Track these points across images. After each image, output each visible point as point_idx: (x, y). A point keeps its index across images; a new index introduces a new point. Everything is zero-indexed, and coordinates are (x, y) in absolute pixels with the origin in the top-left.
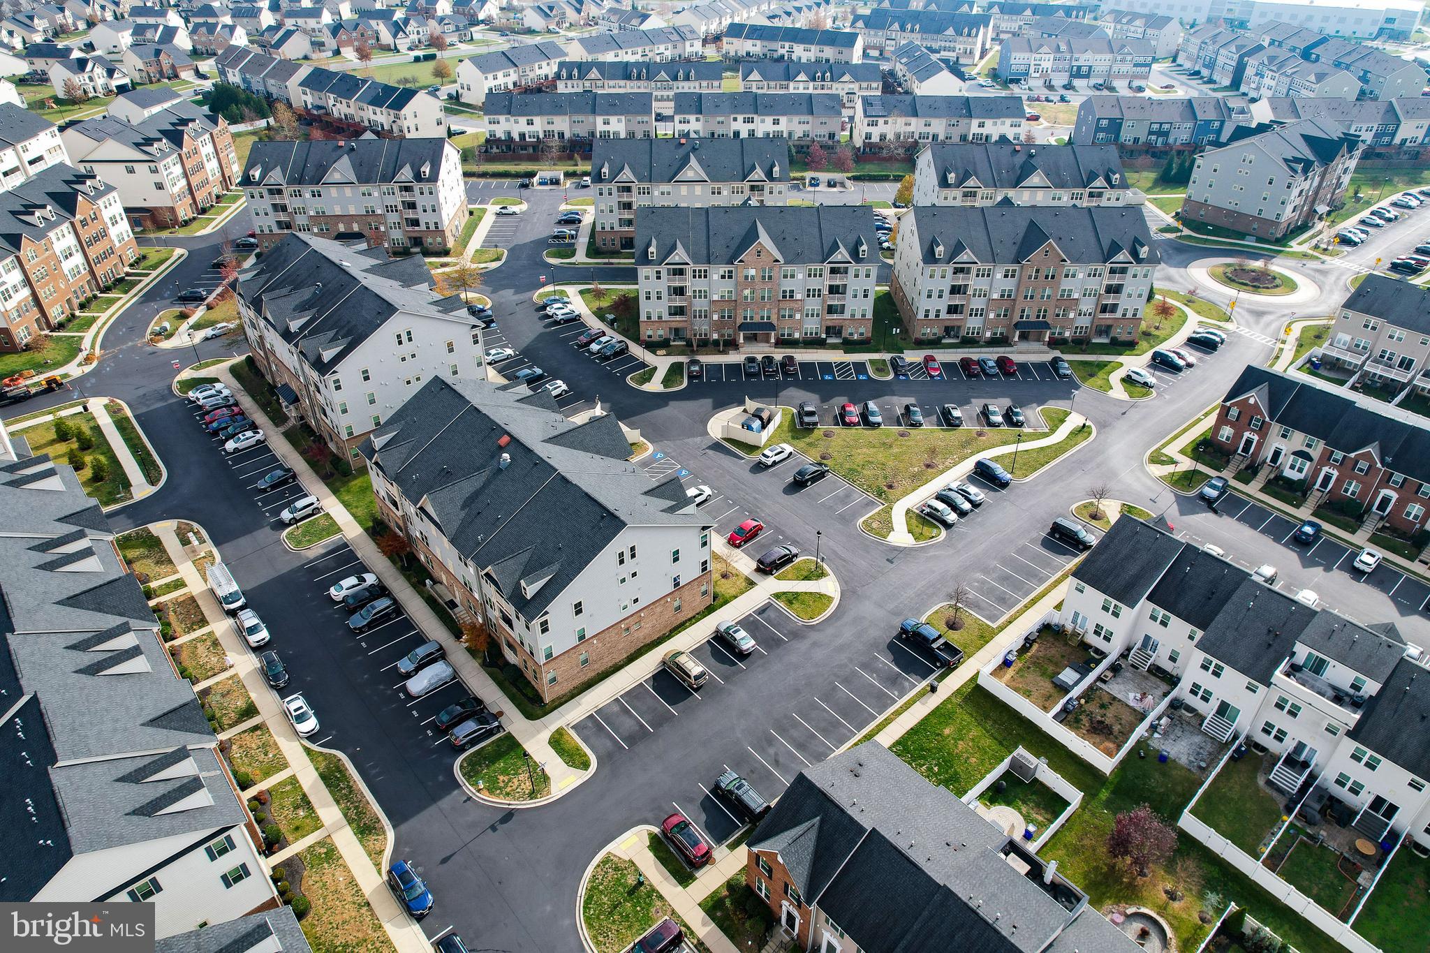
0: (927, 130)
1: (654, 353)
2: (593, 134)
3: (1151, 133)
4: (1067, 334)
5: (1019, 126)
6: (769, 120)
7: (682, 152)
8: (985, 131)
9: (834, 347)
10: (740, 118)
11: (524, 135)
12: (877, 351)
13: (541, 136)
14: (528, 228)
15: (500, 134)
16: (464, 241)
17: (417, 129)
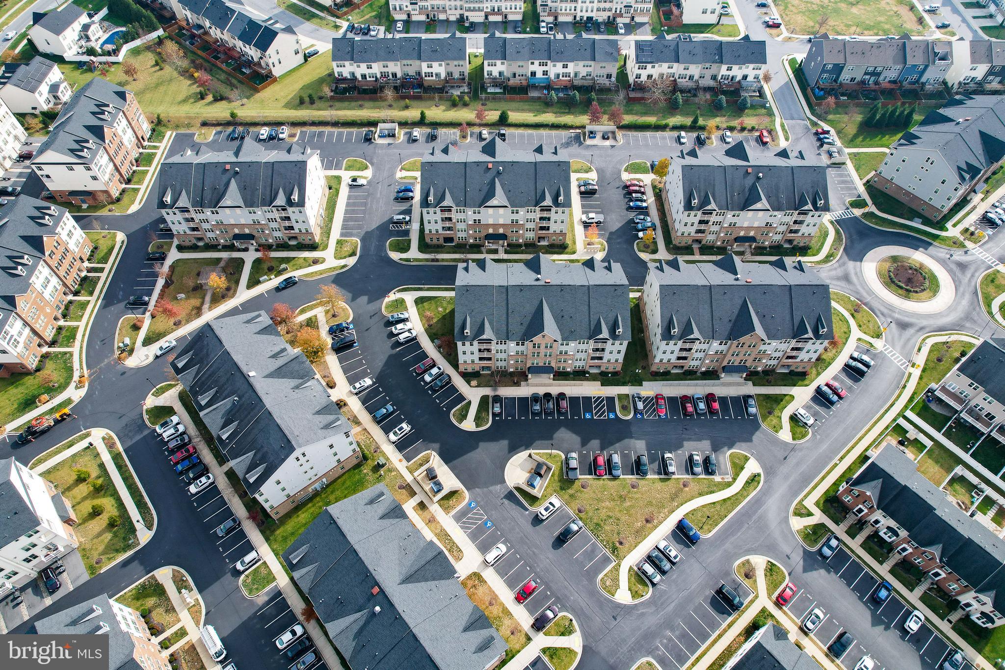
0: (686, 72)
1: (469, 383)
2: (419, 73)
3: (866, 74)
4: (759, 369)
5: (760, 69)
6: (560, 65)
7: (489, 176)
8: (731, 73)
9: (594, 378)
10: (537, 62)
11: (365, 75)
12: (624, 384)
13: (379, 76)
14: (374, 207)
15: (346, 74)
16: (327, 231)
17: (280, 63)
